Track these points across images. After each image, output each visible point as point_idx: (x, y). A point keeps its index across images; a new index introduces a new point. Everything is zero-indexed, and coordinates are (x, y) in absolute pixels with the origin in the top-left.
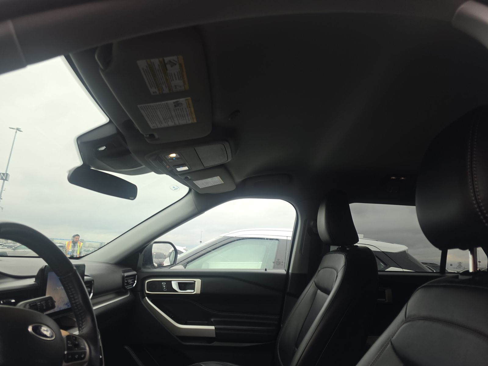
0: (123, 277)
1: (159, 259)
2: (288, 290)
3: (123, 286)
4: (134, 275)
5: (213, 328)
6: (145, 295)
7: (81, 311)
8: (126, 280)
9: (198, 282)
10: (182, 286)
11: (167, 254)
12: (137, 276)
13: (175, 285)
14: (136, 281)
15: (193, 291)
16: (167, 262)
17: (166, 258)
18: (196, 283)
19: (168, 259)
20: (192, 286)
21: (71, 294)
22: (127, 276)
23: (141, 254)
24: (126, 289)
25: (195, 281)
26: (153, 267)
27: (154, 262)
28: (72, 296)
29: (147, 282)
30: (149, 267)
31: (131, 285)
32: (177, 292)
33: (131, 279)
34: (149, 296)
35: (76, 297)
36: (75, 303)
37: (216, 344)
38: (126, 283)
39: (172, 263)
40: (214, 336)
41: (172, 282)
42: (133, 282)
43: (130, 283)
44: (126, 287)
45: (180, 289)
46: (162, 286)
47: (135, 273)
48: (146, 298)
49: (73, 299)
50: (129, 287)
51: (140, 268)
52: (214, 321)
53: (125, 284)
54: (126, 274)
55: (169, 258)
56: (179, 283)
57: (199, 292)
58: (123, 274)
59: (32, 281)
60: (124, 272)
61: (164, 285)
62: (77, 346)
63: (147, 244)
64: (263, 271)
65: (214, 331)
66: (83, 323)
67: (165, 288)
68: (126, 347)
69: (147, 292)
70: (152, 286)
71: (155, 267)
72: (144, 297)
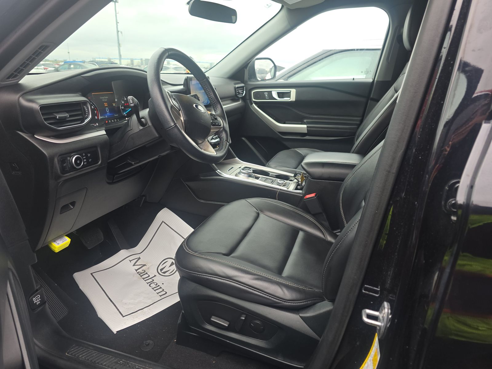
0: (235, 88)
1: (262, 75)
2: (371, 96)
3: (236, 95)
4: (243, 87)
5: (305, 126)
6: (253, 102)
7: (214, 102)
8: (237, 90)
9: (293, 92)
10: (280, 95)
11: (268, 70)
12: (245, 87)
13: (275, 95)
14: (245, 92)
15: (289, 99)
16: (268, 76)
17: (267, 73)
18: (292, 92)
19: (269, 75)
20: (288, 94)
21: (207, 92)
22: (238, 88)
23: (246, 69)
24: (238, 97)
25: (291, 91)
26: (257, 80)
27: (257, 77)
28: (208, 93)
29: (253, 92)
30: (254, 80)
31: (241, 95)
32: (276, 99)
33: (241, 90)
34: (256, 103)
35: (210, 94)
36: (210, 97)
37: (307, 137)
38: (238, 92)
39: (272, 77)
40: (306, 132)
41: (272, 92)
42: (242, 92)
43: (240, 93)
44: (238, 96)
45: (279, 97)
46: (264, 95)
47: (243, 85)
48: (254, 104)
49: (209, 95)
50: (240, 96)
51: (247, 82)
52: (306, 121)
53: (237, 94)
54: (237, 86)
55: (270, 73)
56: (278, 93)
57: (294, 100)
58: (234, 86)
59: (182, 87)
60: (235, 84)
61: (266, 94)
62: (216, 119)
63: (250, 61)
64: (352, 81)
65: (306, 129)
66: (216, 108)
67: (267, 97)
68: (243, 139)
69: (254, 100)
70: (257, 95)
71: (258, 81)
72: (252, 104)
